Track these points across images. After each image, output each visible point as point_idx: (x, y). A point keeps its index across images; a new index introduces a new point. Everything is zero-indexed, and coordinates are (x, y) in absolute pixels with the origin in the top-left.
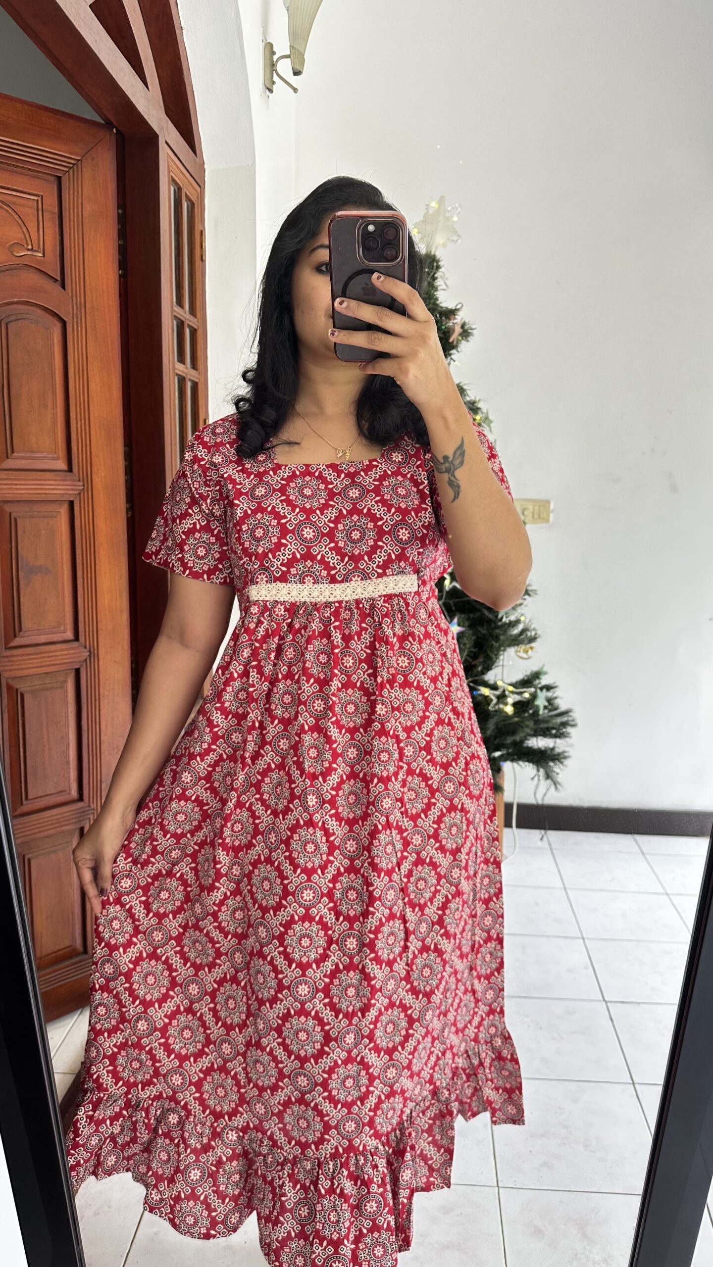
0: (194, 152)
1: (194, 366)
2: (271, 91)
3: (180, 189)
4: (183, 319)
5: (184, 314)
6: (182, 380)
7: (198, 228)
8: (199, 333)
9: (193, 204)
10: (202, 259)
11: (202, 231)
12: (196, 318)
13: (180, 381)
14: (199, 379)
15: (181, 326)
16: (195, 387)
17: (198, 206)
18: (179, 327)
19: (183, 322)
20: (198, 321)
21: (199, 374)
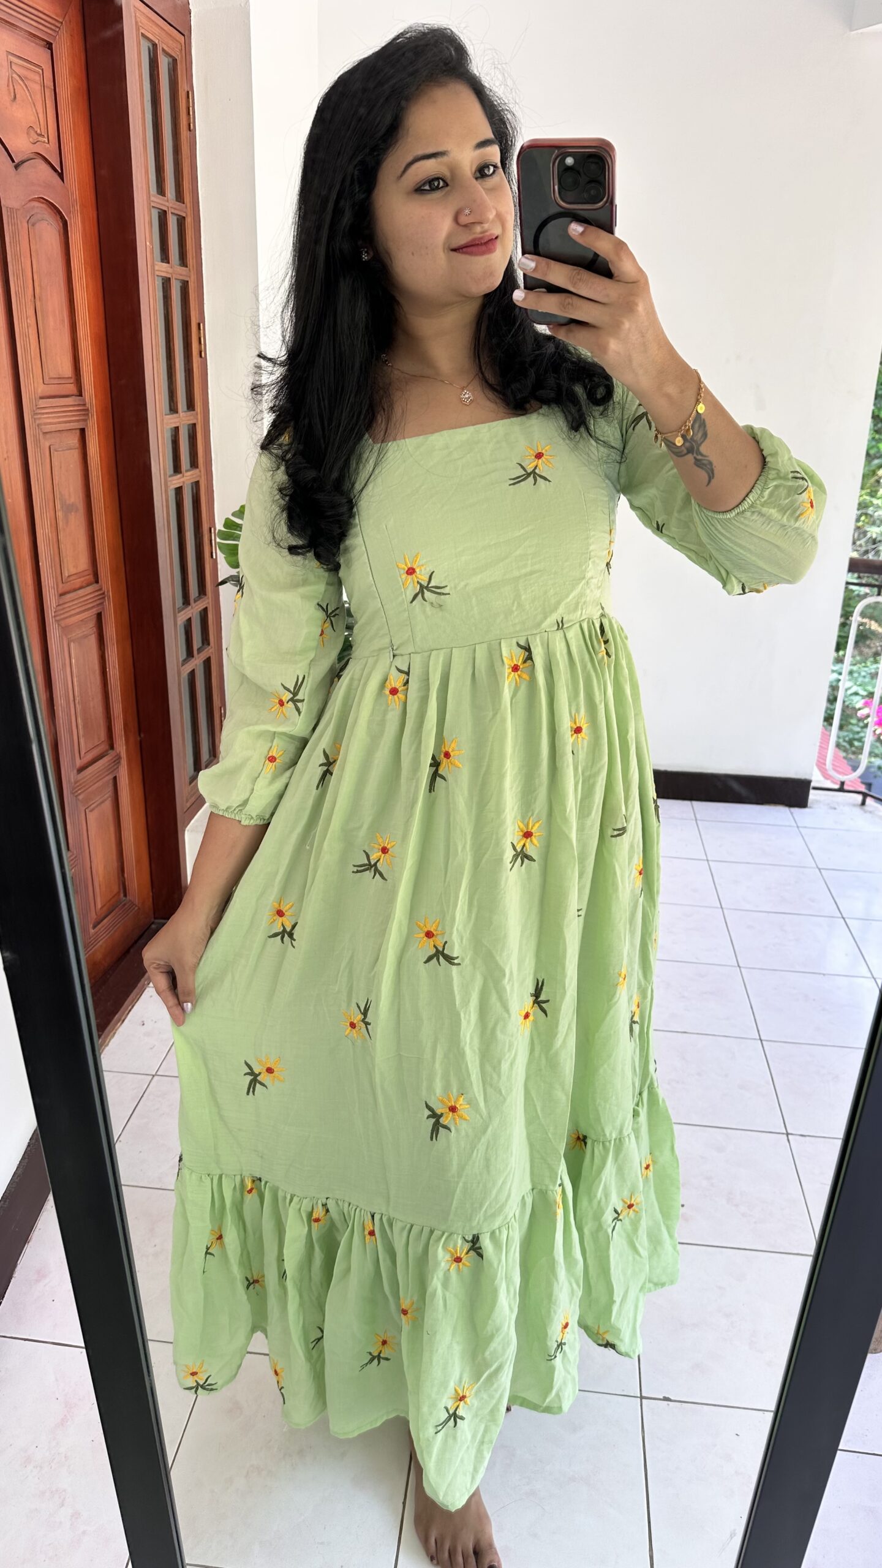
1: (183, 260)
3: (155, 45)
4: (166, 209)
5: (169, 201)
6: (166, 283)
7: (183, 88)
8: (189, 221)
9: (175, 60)
11: (188, 92)
12: (184, 203)
13: (163, 283)
14: (190, 277)
15: (163, 216)
16: (185, 287)
17: (181, 62)
18: (159, 217)
19: (165, 211)
20: (186, 207)
21: (190, 270)
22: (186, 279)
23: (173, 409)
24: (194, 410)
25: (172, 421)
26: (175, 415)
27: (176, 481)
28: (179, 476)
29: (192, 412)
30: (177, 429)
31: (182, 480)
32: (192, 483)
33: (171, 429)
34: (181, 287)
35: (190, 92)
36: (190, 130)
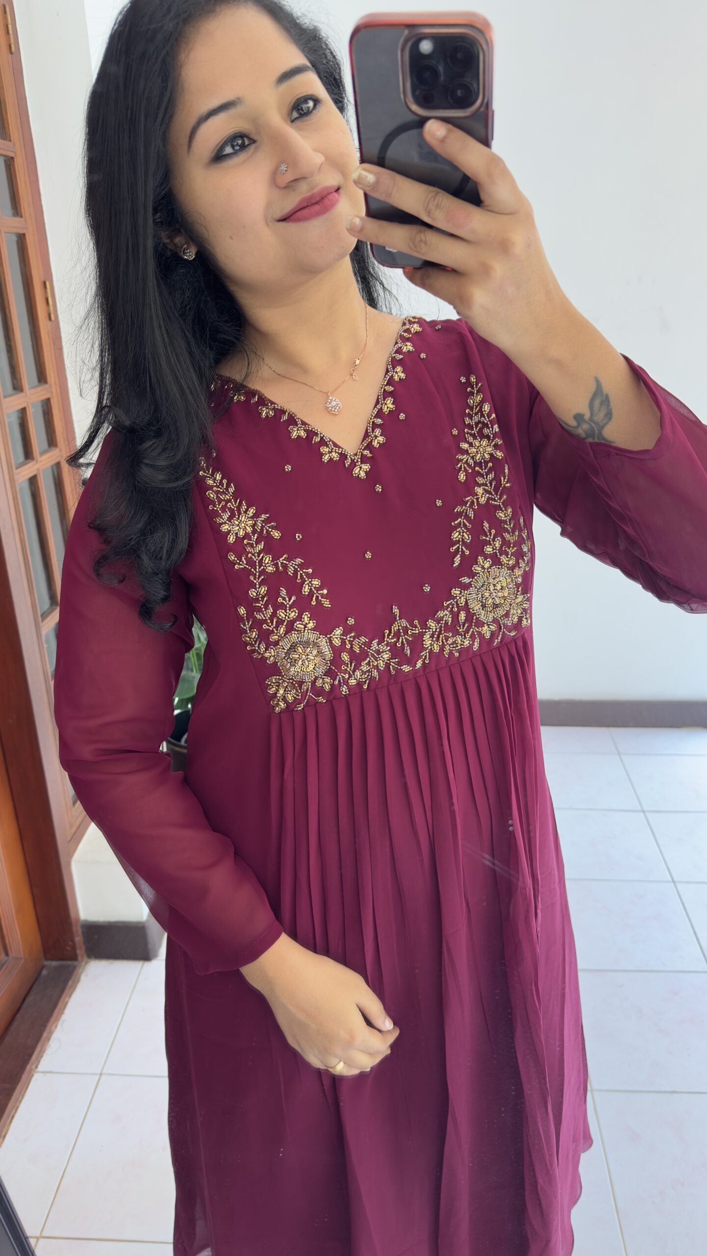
1: (16, 211)
10: (12, 51)
12: (10, 141)
14: (27, 229)
16: (21, 240)
20: (14, 145)
21: (26, 221)
22: (22, 232)
23: (17, 387)
24: (46, 382)
25: (15, 403)
26: (22, 394)
27: (29, 470)
28: (34, 462)
29: (46, 386)
30: (23, 411)
31: (36, 467)
32: (52, 466)
33: (18, 411)
34: (17, 242)
36: (11, 53)
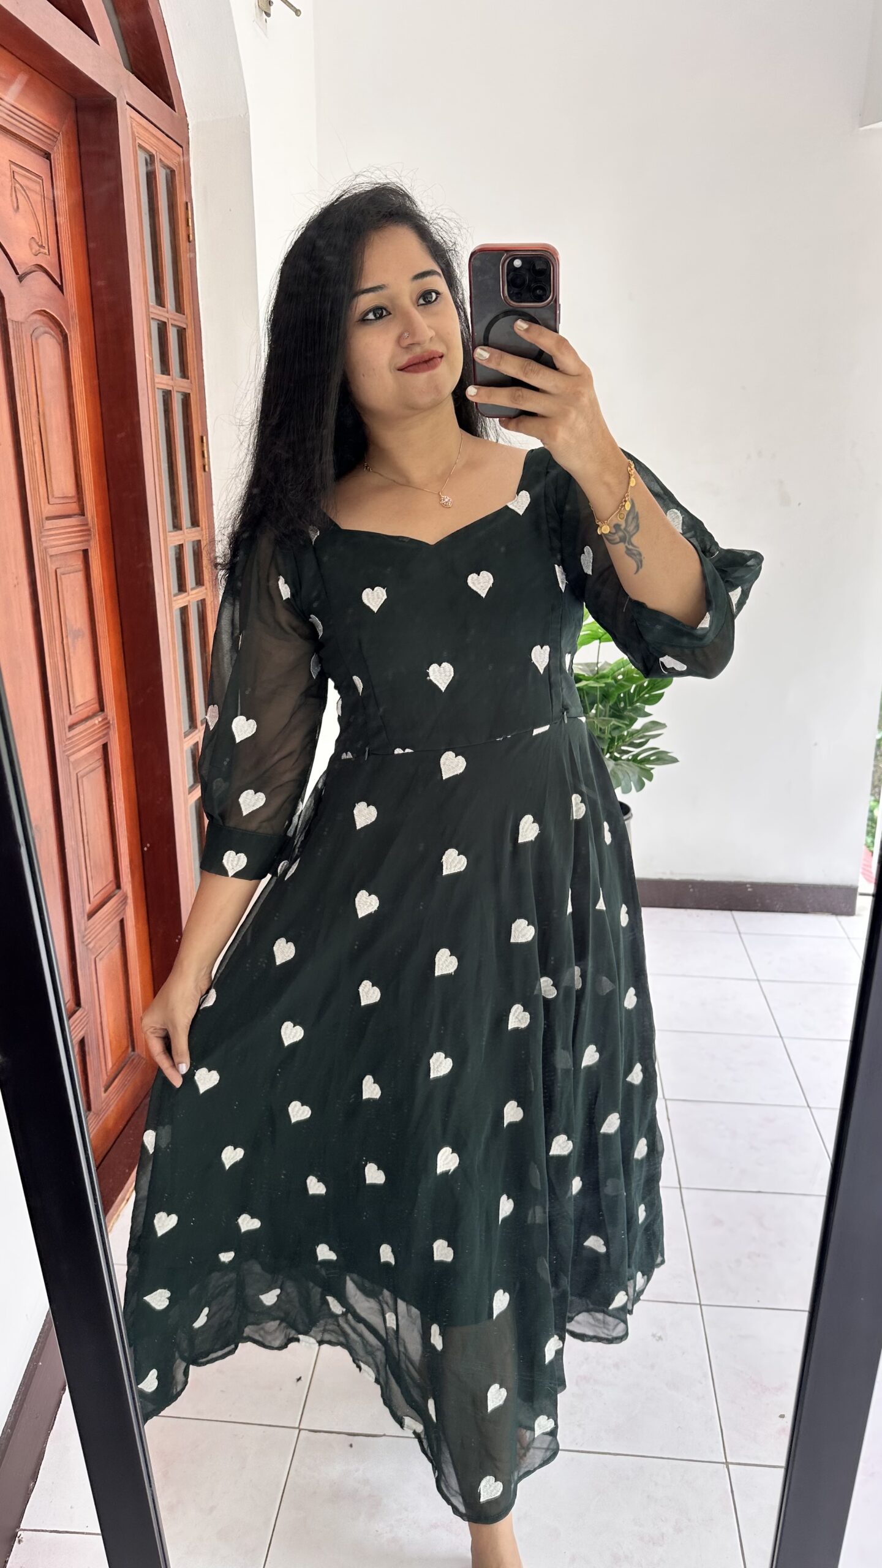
0: (172, 106)
1: (184, 374)
2: (268, 15)
3: (152, 156)
4: (165, 320)
5: (168, 312)
6: (167, 396)
7: (181, 199)
8: (189, 333)
9: (173, 171)
10: (190, 240)
11: (187, 203)
12: (184, 314)
13: (164, 396)
14: (191, 389)
15: (162, 328)
16: (186, 399)
17: (180, 173)
18: (159, 328)
19: (165, 323)
20: (187, 318)
21: (191, 382)
22: (188, 391)
23: (177, 526)
24: (198, 526)
25: (176, 538)
26: (179, 532)
27: (181, 601)
28: (184, 595)
29: (197, 528)
30: (180, 547)
32: (198, 601)
33: (175, 546)
34: (183, 400)
35: (189, 204)
